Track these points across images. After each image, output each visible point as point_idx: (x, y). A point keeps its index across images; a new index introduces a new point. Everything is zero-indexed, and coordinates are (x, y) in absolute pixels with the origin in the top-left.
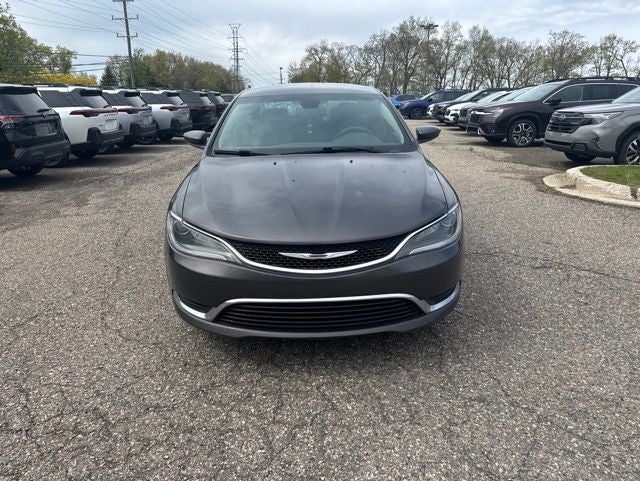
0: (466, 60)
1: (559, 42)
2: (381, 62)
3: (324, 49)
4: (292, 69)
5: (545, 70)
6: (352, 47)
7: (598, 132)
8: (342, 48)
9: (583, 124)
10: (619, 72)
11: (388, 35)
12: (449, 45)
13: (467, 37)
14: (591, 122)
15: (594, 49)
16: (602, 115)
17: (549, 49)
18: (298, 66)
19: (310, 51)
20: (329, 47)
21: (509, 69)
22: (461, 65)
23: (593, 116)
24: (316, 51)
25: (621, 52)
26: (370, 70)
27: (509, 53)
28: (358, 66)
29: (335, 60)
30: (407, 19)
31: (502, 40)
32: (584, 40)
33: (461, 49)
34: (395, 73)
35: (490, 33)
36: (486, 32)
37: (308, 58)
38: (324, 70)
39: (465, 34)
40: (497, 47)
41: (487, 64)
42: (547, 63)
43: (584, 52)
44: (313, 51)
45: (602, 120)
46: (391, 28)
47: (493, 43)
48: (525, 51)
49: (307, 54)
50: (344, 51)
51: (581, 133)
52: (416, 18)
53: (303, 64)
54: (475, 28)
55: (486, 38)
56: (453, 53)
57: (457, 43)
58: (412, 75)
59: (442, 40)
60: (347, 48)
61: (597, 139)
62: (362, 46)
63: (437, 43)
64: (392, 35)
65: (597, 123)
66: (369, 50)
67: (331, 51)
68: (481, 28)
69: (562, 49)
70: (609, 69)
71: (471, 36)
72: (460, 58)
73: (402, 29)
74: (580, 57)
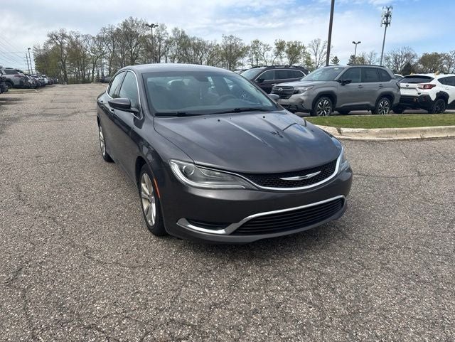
0: (173, 50)
1: (229, 43)
2: (111, 48)
3: (64, 36)
4: (36, 50)
5: (222, 60)
6: (87, 36)
7: (303, 98)
8: (79, 36)
9: (295, 93)
10: (263, 62)
11: (115, 29)
12: (160, 39)
13: (171, 35)
14: (297, 92)
15: (248, 48)
16: (303, 88)
17: (223, 46)
18: (42, 48)
19: (51, 37)
20: (68, 34)
21: (201, 58)
22: (170, 54)
23: (299, 88)
24: (57, 37)
25: (262, 51)
26: (103, 54)
27: (199, 47)
28: (93, 50)
29: (75, 44)
30: (128, 18)
31: (194, 39)
32: (242, 42)
33: (168, 42)
34: (123, 57)
35: (186, 33)
36: (183, 32)
37: (50, 42)
38: (65, 51)
39: (169, 33)
40: (192, 42)
41: (187, 54)
42: (223, 55)
43: (243, 49)
44: (53, 37)
45: (304, 91)
46: (117, 24)
47: (188, 40)
48: (210, 47)
49: (48, 39)
50: (80, 39)
51: (293, 99)
52: (134, 18)
53: (46, 46)
54: (176, 29)
55: (184, 36)
56: (164, 45)
57: (165, 38)
58: (136, 59)
59: (155, 36)
60: (83, 36)
61: (302, 102)
62: (95, 36)
63: (152, 37)
64: (118, 29)
65: (300, 93)
66: (100, 39)
67: (70, 37)
68: (180, 29)
69: (231, 47)
70: (257, 60)
71: (174, 34)
72: (168, 50)
73: (125, 25)
74: (241, 52)
